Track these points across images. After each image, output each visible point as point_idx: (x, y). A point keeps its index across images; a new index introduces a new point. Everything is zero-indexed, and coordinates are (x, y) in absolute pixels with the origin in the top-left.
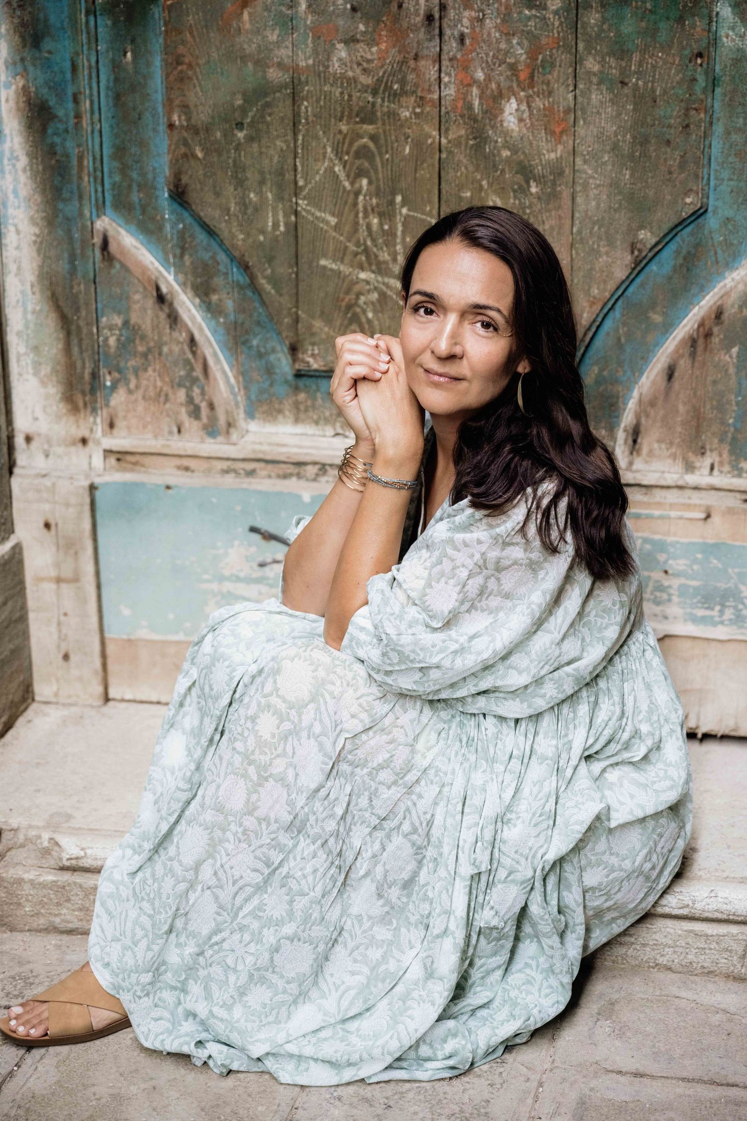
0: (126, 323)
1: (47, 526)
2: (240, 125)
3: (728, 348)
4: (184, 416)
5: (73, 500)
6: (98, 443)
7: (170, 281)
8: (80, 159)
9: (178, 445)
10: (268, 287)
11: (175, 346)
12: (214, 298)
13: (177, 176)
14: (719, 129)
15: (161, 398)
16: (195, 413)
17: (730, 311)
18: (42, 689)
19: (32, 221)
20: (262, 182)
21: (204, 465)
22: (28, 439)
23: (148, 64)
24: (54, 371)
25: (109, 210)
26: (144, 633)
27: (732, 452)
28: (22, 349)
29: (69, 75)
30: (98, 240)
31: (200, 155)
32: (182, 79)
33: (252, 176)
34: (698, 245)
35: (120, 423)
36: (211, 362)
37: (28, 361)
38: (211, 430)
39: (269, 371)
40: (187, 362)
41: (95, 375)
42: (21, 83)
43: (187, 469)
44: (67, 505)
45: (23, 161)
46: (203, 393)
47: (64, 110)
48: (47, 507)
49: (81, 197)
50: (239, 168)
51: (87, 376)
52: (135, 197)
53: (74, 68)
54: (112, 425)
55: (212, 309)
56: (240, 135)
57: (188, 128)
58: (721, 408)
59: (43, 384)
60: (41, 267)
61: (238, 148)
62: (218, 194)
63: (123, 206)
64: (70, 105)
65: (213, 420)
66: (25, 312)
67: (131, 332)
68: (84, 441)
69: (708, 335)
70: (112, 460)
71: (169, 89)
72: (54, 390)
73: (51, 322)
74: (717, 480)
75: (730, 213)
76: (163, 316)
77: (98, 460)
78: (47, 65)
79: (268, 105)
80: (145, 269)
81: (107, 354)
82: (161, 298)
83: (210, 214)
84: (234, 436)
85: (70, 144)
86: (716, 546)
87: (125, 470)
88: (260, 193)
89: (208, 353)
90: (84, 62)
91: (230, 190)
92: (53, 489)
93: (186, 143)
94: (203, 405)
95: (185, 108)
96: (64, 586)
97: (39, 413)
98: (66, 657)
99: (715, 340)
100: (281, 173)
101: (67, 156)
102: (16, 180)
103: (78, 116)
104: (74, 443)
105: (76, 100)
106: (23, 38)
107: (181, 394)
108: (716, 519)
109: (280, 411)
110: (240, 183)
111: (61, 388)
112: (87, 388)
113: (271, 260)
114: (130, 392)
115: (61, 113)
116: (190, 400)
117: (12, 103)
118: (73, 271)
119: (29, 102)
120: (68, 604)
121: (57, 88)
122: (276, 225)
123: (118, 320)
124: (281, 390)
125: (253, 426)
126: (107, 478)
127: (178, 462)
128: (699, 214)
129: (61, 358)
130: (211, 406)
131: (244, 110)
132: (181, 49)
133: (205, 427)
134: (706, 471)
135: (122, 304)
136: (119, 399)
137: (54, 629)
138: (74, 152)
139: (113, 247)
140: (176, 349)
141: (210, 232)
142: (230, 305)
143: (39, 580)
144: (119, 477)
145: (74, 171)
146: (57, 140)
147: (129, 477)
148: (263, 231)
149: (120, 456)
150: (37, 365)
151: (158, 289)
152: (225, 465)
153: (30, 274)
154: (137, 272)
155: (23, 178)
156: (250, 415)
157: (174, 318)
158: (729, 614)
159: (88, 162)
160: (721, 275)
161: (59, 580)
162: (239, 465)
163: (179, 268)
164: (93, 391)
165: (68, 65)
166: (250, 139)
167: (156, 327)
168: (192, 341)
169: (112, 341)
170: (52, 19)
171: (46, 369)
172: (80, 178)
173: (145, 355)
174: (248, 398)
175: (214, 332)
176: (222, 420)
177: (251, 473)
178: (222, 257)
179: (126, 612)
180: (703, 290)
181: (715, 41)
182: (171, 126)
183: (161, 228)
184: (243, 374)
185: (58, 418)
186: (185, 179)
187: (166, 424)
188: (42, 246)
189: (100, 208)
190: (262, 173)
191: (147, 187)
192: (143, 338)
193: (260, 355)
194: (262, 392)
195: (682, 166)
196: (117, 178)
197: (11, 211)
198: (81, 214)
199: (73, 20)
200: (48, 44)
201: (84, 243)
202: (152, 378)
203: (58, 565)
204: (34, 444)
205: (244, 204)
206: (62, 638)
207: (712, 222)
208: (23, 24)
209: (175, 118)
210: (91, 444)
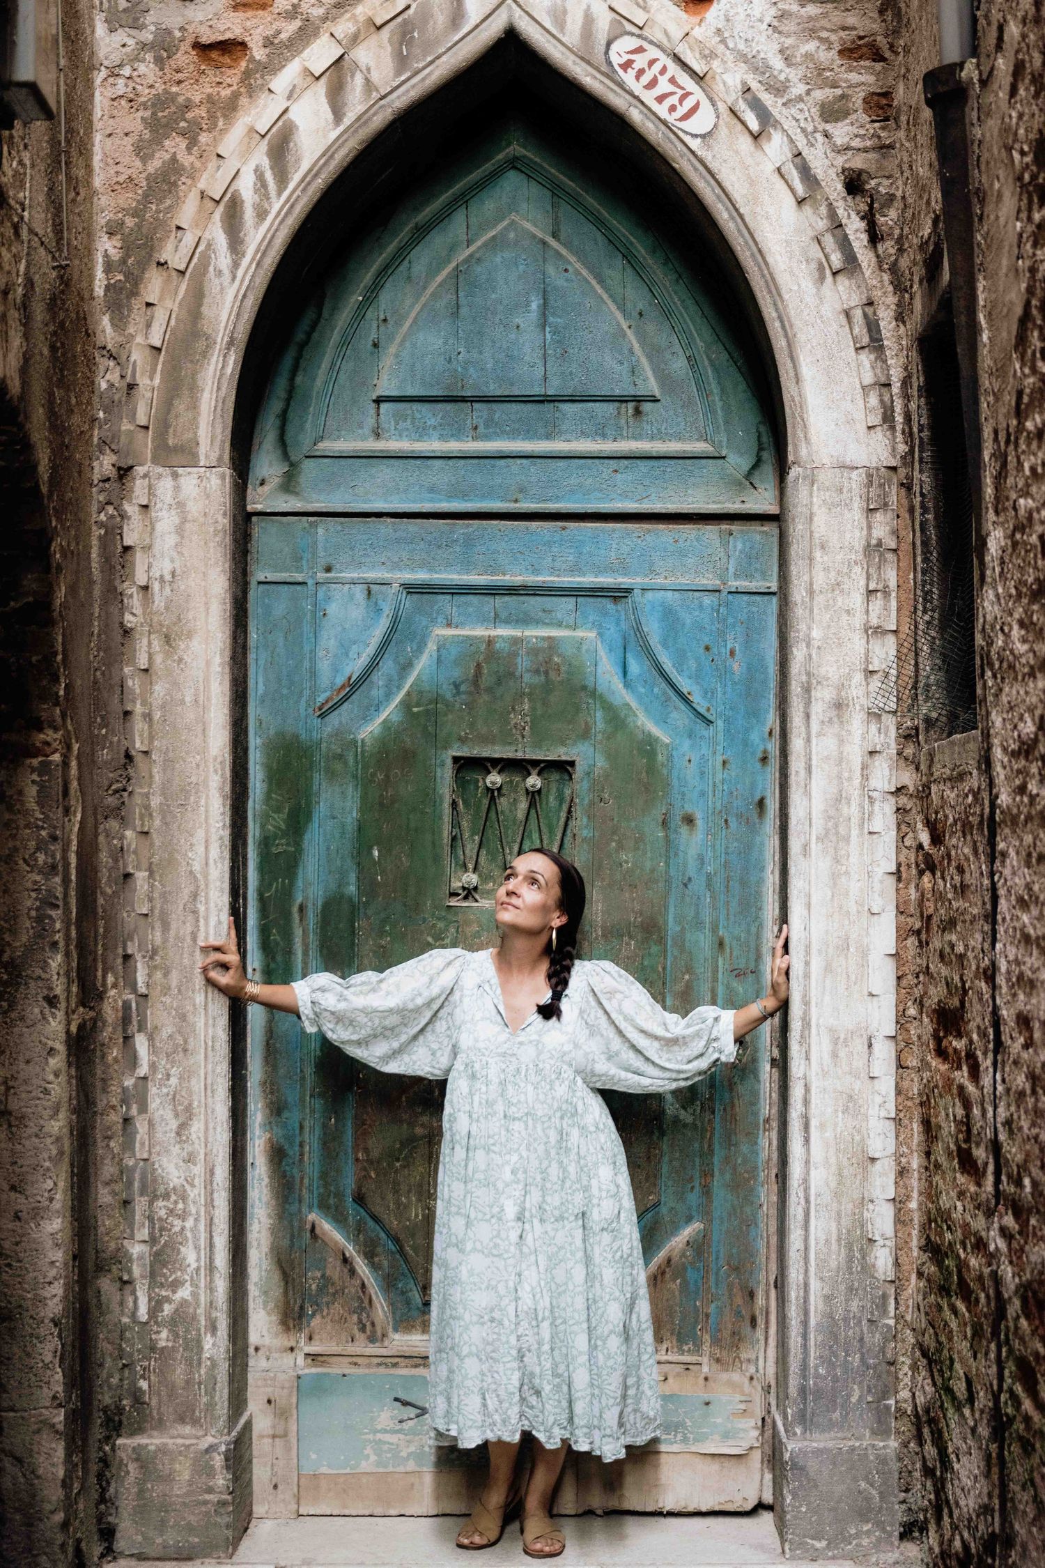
0: (323, 1276)
1: (269, 1402)
2: (398, 1160)
3: (674, 1281)
4: (356, 1331)
5: (287, 1385)
6: (301, 1349)
7: (350, 1250)
8: (302, 1179)
9: (351, 1349)
10: (411, 1252)
11: (352, 1289)
12: (376, 1259)
13: (359, 1188)
14: (666, 1159)
15: (343, 1320)
16: (363, 1329)
17: (675, 1259)
18: (258, 1510)
19: (269, 1216)
20: (409, 1191)
21: (366, 1361)
22: (257, 1349)
23: (344, 1126)
24: (276, 1306)
25: (316, 1210)
26: (324, 1470)
27: (678, 1340)
28: (257, 1293)
29: (297, 1132)
30: (308, 1226)
31: (373, 1176)
32: (365, 1133)
33: (404, 1188)
34: (656, 1223)
35: (316, 1337)
36: (374, 1297)
37: (260, 1301)
38: (372, 1339)
39: (408, 1303)
40: (359, 1298)
41: (302, 1308)
42: (268, 1135)
43: (356, 1364)
44: (283, 1388)
45: (266, 1180)
46: (368, 1316)
47: (293, 1151)
48: (270, 1389)
49: (300, 1201)
50: (396, 1184)
51: (296, 1309)
52: (331, 1201)
53: (301, 1127)
54: (311, 1339)
55: (375, 1267)
56: (398, 1165)
57: (367, 1161)
58: (671, 1315)
59: (269, 1314)
60: (272, 1243)
61: (396, 1172)
62: (383, 1199)
63: (324, 1206)
64: (297, 1148)
65: (374, 1332)
66: (261, 1271)
67: (326, 1281)
68: (292, 1349)
69: (663, 1273)
70: (309, 1361)
71: (356, 1139)
72: (275, 1318)
73: (277, 1276)
74: (670, 1358)
75: (673, 1205)
76: (346, 1271)
77: (301, 1361)
78: (285, 1126)
79: (415, 1147)
80: (336, 1243)
81: (310, 1295)
82: (345, 1260)
83: (378, 1210)
84: (386, 1343)
85: (295, 1171)
86: (671, 1396)
87: (316, 1366)
88: (408, 1198)
89: (372, 1292)
90: (306, 1124)
91: (390, 1196)
92: (274, 1379)
93: (365, 1169)
94: (368, 1324)
95: (366, 1150)
96: (277, 1440)
97: (265, 1333)
98: (275, 1487)
99: (667, 1276)
100: (420, 1185)
101: (293, 1177)
102: (261, 1192)
103: (302, 1155)
104: (285, 1351)
105: (301, 1145)
106: (271, 1111)
107: (355, 1318)
108: (670, 1380)
109: (413, 1327)
110: (396, 1191)
111: (280, 1317)
112: (296, 1315)
113: (413, 1235)
114: (323, 1317)
115: (291, 1153)
116: (360, 1321)
117: (262, 1147)
118: (292, 1246)
119: (272, 1147)
120: (279, 1452)
121: (289, 1138)
122: (417, 1216)
123: (318, 1274)
124: (415, 1313)
125: (397, 1336)
126: (307, 1371)
127: (350, 1360)
128: (657, 1205)
129: (281, 1298)
130: (373, 1324)
131: (400, 1151)
132: (365, 1117)
133: (368, 1338)
134: (664, 1352)
135: (321, 1264)
136: (316, 1322)
137: (268, 1469)
138: (297, 1176)
139: (318, 1231)
140: (353, 1290)
141: (376, 1220)
142: (385, 1263)
143: (262, 1437)
144: (314, 1370)
145: (297, 1187)
146: (287, 1168)
147: (320, 1370)
148: (409, 1220)
149: (313, 1358)
150: (265, 1303)
151: (344, 1254)
152: (379, 1360)
153: (265, 1247)
154: (331, 1244)
155: (265, 1191)
156: (396, 1330)
157: (353, 1272)
158: (679, 1437)
159: (306, 1181)
160: (669, 1239)
161: (274, 1437)
162: (389, 1360)
163: (356, 1243)
164: (300, 1317)
165: (297, 1125)
166: (403, 1167)
167: (341, 1278)
168: (363, 1286)
169: (314, 1287)
170: (289, 1099)
171: (271, 1305)
172: (301, 1190)
173: (334, 1295)
174: (394, 1319)
175: (376, 1280)
176: (379, 1334)
177: (395, 1365)
178: (383, 1235)
179: (314, 1456)
180: (659, 1248)
181: (663, 1112)
182: (357, 1160)
183: (346, 1219)
184: (392, 1304)
185: (277, 1335)
186: (364, 1190)
187: (344, 1336)
188: (273, 1231)
189: (310, 1208)
190: (409, 1185)
191: (339, 1195)
192: (333, 1284)
193: (403, 1293)
194: (402, 1315)
195: (647, 1180)
196: (322, 1190)
197: (256, 1210)
198: (300, 1211)
199: (302, 1100)
200: (286, 1114)
201: (301, 1229)
202: (337, 1309)
203: (274, 1427)
204: (260, 1353)
205: (398, 1204)
206: (274, 1474)
207: (664, 1210)
208: (272, 1103)
209: (360, 1155)
210: (296, 1351)
